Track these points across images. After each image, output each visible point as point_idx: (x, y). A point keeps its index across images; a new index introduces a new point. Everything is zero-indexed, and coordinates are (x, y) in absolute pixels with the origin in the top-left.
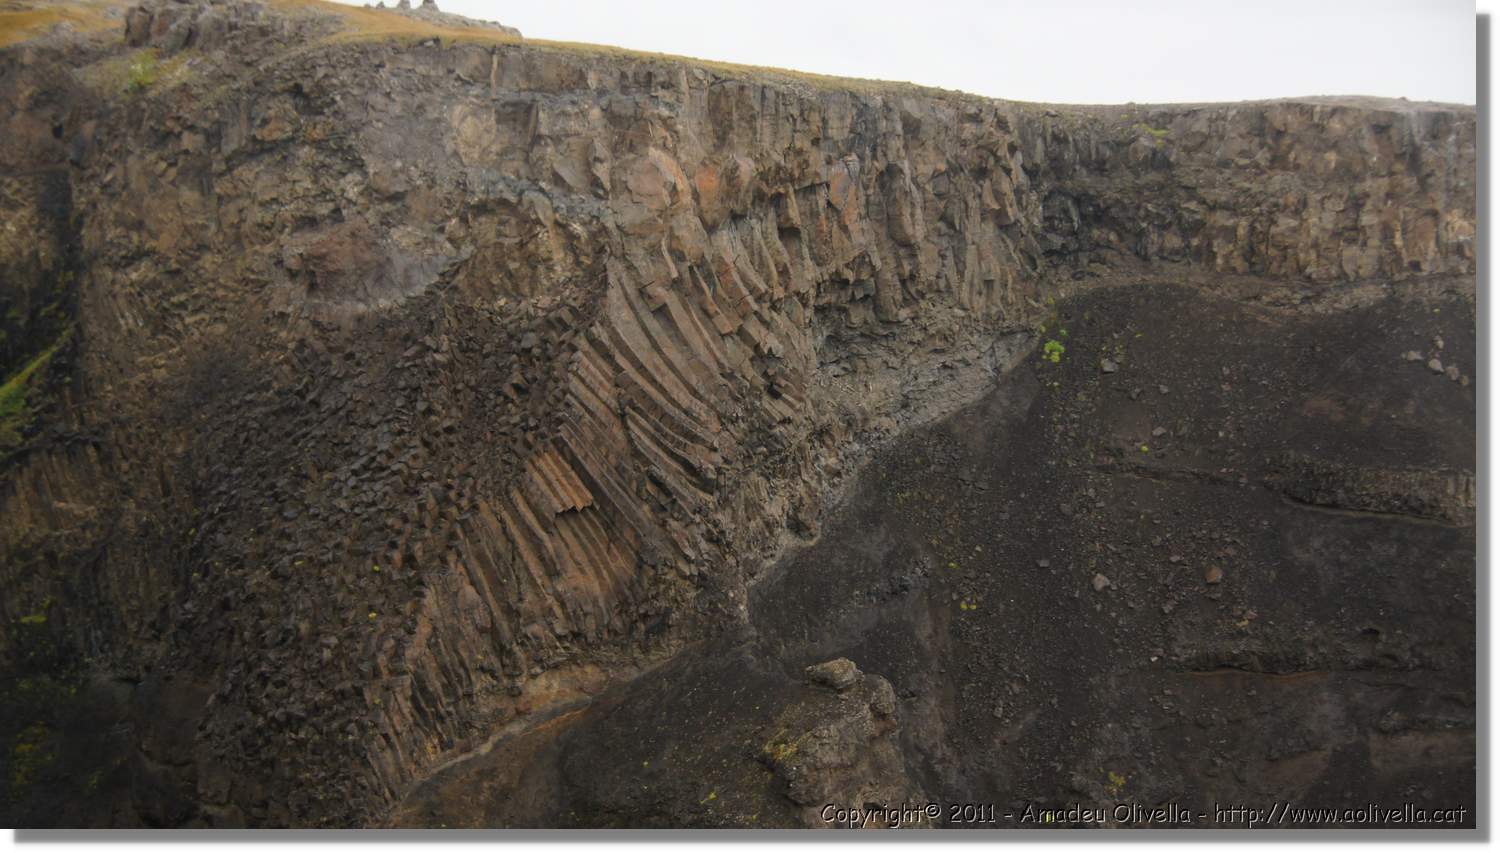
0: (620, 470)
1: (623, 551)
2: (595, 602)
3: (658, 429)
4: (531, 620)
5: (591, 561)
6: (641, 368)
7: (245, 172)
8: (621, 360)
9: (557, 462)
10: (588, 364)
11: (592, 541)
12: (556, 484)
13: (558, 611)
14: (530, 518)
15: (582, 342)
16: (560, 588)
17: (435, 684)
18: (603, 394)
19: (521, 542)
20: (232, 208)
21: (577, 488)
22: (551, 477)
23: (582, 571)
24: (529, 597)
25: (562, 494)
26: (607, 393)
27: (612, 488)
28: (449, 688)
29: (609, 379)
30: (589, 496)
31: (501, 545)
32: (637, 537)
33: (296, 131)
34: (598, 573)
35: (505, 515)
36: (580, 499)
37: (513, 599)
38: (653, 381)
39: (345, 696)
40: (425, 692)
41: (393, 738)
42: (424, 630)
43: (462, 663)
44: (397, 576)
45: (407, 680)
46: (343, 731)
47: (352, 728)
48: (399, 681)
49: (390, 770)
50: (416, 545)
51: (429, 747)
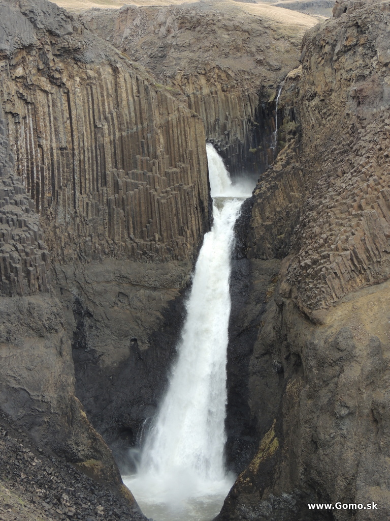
7: (342, 59)
17: (363, 256)
20: (339, 73)
28: (369, 258)
33: (357, 41)
39: (324, 257)
40: (357, 258)
41: (339, 274)
42: (359, 234)
43: (377, 249)
44: (354, 212)
45: (348, 252)
46: (321, 270)
47: (324, 269)
48: (345, 253)
49: (336, 287)
50: (363, 201)
51: (358, 280)
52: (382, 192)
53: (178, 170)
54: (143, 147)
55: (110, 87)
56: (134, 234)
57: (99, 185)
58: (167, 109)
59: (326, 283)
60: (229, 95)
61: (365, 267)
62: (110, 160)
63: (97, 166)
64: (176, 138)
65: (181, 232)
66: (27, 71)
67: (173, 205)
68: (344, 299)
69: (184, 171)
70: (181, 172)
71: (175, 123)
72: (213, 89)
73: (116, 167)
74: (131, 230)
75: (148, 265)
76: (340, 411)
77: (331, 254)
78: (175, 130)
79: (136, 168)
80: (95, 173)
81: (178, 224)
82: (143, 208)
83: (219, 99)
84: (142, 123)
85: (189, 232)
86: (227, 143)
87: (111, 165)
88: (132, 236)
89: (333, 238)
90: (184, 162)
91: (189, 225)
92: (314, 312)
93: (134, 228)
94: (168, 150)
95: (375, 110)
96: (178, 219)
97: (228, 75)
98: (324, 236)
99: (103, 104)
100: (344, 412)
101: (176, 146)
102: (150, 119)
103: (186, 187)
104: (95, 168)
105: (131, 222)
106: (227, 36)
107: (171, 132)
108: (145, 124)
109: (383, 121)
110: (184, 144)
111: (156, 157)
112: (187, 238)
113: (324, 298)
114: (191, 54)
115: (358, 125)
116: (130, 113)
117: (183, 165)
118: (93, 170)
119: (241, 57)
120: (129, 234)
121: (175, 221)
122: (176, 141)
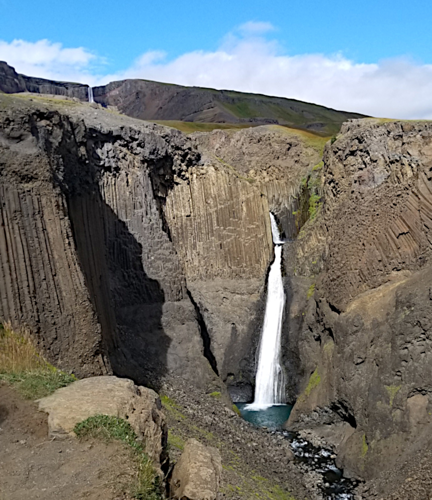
0: (416, 223)
1: (416, 243)
2: (409, 255)
3: (428, 213)
4: (392, 259)
5: (409, 245)
6: (425, 199)
7: (349, 159)
8: (420, 196)
9: (400, 221)
10: (411, 198)
11: (409, 240)
12: (400, 227)
13: (400, 257)
14: (393, 234)
15: (410, 193)
16: (400, 251)
17: (366, 273)
18: (414, 204)
19: (390, 240)
21: (405, 228)
22: (399, 225)
23: (406, 247)
24: (392, 254)
25: (401, 229)
26: (416, 205)
27: (414, 228)
28: (369, 274)
29: (417, 201)
30: (408, 229)
31: (386, 241)
32: (419, 239)
33: (358, 148)
34: (410, 248)
35: (387, 234)
36: (406, 230)
37: (388, 254)
38: (428, 202)
39: (344, 274)
40: (363, 274)
41: (353, 283)
42: (364, 260)
43: (374, 268)
44: (360, 248)
45: (358, 271)
46: (342, 281)
47: (344, 281)
48: (356, 271)
49: (351, 291)
50: (365, 241)
51: (363, 286)
52: (376, 236)
53: (254, 226)
54: (234, 213)
55: (213, 179)
56: (231, 264)
57: (210, 236)
58: (247, 191)
59: (346, 289)
60: (280, 182)
61: (367, 279)
62: (215, 222)
63: (208, 226)
64: (252, 208)
65: (258, 261)
66: (166, 171)
67: (253, 247)
68: (356, 298)
69: (258, 227)
70: (256, 227)
71: (252, 199)
72: (271, 178)
73: (219, 226)
74: (229, 261)
75: (239, 281)
76: (357, 360)
77: (348, 272)
78: (252, 203)
79: (230, 226)
80: (207, 230)
81: (256, 258)
82: (235, 249)
83: (275, 185)
84: (232, 200)
85: (262, 262)
86: (280, 210)
87: (216, 225)
88: (230, 265)
89: (348, 263)
90: (257, 222)
91: (262, 258)
92: (339, 305)
93: (231, 260)
94: (248, 215)
95: (369, 188)
96: (256, 255)
97: (279, 170)
98: (344, 262)
99: (210, 189)
100: (360, 361)
101: (253, 212)
102: (237, 197)
103: (259, 236)
104: (207, 227)
105: (229, 257)
106: (277, 147)
107: (249, 204)
108: (235, 200)
109: (375, 194)
110: (257, 211)
111: (240, 219)
112: (261, 265)
113: (345, 297)
114: (257, 158)
115: (360, 197)
116: (226, 194)
117: (257, 223)
118: (206, 228)
119: (286, 159)
120: (228, 264)
121: (254, 255)
122: (253, 210)
